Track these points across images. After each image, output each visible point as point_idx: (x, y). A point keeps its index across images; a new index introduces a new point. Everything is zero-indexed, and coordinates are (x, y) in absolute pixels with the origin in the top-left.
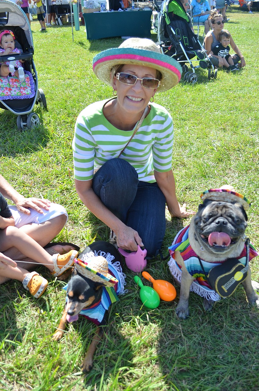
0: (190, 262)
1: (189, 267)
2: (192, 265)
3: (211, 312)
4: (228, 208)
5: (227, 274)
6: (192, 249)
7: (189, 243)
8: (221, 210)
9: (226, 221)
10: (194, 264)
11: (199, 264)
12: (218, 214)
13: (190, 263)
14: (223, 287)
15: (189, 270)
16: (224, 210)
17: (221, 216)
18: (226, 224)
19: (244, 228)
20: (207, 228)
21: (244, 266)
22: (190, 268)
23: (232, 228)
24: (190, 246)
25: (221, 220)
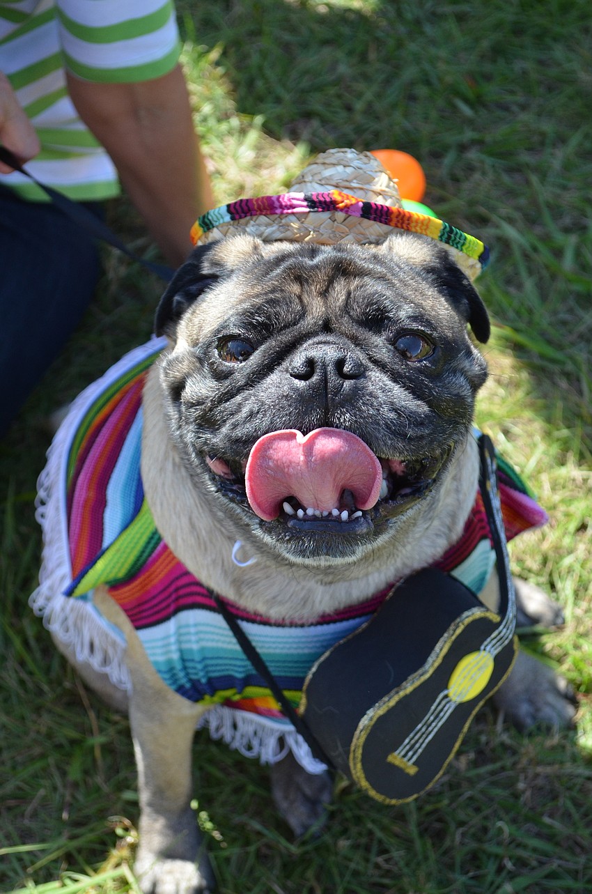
0: (179, 635)
1: (178, 666)
2: (191, 651)
3: (327, 838)
4: (361, 273)
5: (409, 688)
6: (179, 565)
7: (155, 532)
8: (324, 294)
9: (355, 355)
10: (202, 649)
11: (232, 645)
12: (303, 315)
13: (179, 642)
14: (396, 758)
15: (174, 678)
16: (339, 291)
17: (327, 327)
18: (359, 373)
19: (466, 391)
20: (239, 407)
21: (495, 618)
22: (185, 668)
23: (399, 394)
24: (166, 547)
25: (324, 351)
